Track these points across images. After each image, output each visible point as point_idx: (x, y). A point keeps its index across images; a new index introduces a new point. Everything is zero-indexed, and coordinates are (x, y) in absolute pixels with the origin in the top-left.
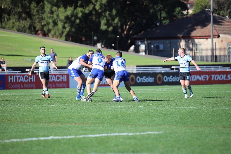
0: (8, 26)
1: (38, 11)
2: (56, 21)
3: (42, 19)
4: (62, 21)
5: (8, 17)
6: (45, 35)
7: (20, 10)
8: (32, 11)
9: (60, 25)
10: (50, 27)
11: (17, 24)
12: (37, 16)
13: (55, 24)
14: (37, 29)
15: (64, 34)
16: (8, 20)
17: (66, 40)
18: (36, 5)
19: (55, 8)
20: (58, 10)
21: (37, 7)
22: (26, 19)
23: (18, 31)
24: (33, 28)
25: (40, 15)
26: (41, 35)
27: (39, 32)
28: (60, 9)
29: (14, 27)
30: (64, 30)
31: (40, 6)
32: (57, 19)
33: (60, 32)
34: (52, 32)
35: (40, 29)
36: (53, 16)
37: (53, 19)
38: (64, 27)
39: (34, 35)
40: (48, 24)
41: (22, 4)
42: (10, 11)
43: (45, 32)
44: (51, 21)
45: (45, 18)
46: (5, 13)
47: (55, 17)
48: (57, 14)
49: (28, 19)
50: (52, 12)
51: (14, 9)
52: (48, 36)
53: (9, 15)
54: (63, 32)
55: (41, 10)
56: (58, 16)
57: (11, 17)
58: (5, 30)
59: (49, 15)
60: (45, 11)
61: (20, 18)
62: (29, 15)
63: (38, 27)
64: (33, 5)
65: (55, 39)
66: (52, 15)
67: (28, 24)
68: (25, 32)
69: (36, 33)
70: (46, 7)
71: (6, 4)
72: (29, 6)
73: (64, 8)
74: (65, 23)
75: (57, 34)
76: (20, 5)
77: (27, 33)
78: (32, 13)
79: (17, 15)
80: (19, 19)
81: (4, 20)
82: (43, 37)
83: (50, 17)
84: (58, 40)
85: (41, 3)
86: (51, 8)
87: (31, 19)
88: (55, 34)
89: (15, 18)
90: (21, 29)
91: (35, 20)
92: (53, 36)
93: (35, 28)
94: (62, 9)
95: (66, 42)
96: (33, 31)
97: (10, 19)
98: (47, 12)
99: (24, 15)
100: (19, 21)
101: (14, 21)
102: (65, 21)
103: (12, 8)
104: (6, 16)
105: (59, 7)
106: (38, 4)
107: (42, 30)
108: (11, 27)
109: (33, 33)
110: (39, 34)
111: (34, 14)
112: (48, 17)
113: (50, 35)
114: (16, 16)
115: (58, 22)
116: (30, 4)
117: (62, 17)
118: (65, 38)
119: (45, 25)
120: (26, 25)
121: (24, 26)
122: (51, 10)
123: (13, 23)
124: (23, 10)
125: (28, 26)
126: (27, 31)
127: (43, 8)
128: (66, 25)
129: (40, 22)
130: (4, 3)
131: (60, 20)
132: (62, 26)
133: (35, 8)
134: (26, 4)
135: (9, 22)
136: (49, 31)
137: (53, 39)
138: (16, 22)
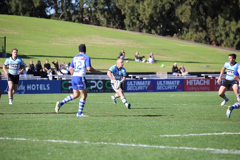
0: (186, 38)
1: (212, 25)
2: (228, 33)
3: (216, 31)
4: (233, 33)
5: (187, 30)
6: (218, 45)
7: (197, 24)
8: (208, 24)
9: (232, 36)
10: (223, 38)
11: (195, 35)
12: (212, 29)
13: (227, 35)
14: (211, 40)
15: (235, 44)
16: (186, 33)
17: (237, 49)
18: (211, 19)
19: (227, 22)
20: (230, 23)
21: (212, 21)
22: (202, 31)
23: (195, 41)
24: (208, 39)
25: (214, 28)
26: (215, 45)
27: (214, 42)
28: (232, 23)
29: (192, 38)
30: (235, 41)
31: (215, 20)
32: (229, 31)
33: (232, 43)
34: (225, 43)
35: (214, 40)
36: (226, 29)
37: (226, 31)
38: (235, 38)
39: (209, 45)
40: (221, 35)
41: (199, 19)
42: (189, 25)
43: (218, 42)
44: (223, 33)
45: (218, 31)
46: (184, 27)
47: (228, 29)
48: (229, 27)
49: (204, 31)
50: (225, 25)
51: (192, 23)
52: (221, 46)
53: (188, 28)
54: (234, 43)
55: (216, 24)
56: (230, 28)
57: (189, 29)
58: (185, 41)
59: (222, 28)
60: (218, 25)
61: (197, 30)
62: (205, 28)
63: (212, 38)
64: (209, 19)
65: (227, 48)
66: (224, 28)
67: (204, 35)
68: (201, 42)
69: (211, 43)
70: (219, 21)
71: (185, 19)
72: (205, 20)
73: (235, 21)
74: (236, 35)
75: (229, 44)
76: (197, 20)
77: (204, 43)
78: (207, 26)
79: (194, 28)
80: (196, 32)
81: (183, 33)
82: (217, 47)
83: (223, 29)
84: (229, 49)
85: (216, 18)
86: (224, 22)
87: (207, 31)
88: (227, 44)
89: (193, 31)
90: (198, 40)
91: (210, 32)
92: (225, 46)
93: (209, 39)
94: (234, 23)
95: (237, 50)
96: (208, 42)
97: (188, 32)
98: (220, 25)
99: (200, 28)
100: (197, 34)
101: (192, 33)
102: (236, 33)
103: (190, 22)
104: (185, 29)
105: (231, 21)
106: (213, 18)
107: (216, 41)
108: (189, 38)
109: (208, 43)
110: (213, 44)
111: (209, 27)
112: (221, 30)
113: (222, 45)
114: (194, 30)
115: (229, 33)
116: (206, 18)
117: (234, 29)
118: (235, 48)
119: (218, 36)
120: (202, 36)
121: (201, 37)
122: (224, 23)
123: (191, 35)
124: (200, 24)
125: (204, 38)
126: (203, 41)
127: (217, 22)
128: (237, 36)
129: (214, 34)
130: (184, 18)
131: (232, 32)
132: (234, 37)
133: (211, 21)
134: (202, 19)
135: (188, 34)
136: (222, 41)
137: (225, 48)
138: (194, 34)
